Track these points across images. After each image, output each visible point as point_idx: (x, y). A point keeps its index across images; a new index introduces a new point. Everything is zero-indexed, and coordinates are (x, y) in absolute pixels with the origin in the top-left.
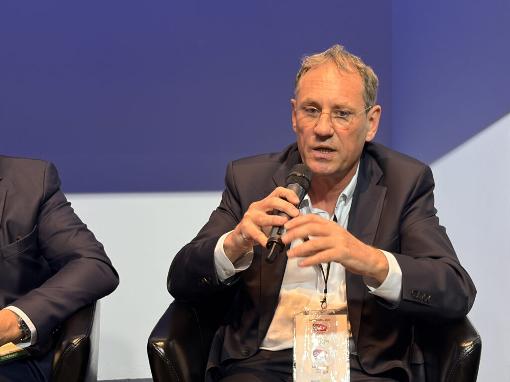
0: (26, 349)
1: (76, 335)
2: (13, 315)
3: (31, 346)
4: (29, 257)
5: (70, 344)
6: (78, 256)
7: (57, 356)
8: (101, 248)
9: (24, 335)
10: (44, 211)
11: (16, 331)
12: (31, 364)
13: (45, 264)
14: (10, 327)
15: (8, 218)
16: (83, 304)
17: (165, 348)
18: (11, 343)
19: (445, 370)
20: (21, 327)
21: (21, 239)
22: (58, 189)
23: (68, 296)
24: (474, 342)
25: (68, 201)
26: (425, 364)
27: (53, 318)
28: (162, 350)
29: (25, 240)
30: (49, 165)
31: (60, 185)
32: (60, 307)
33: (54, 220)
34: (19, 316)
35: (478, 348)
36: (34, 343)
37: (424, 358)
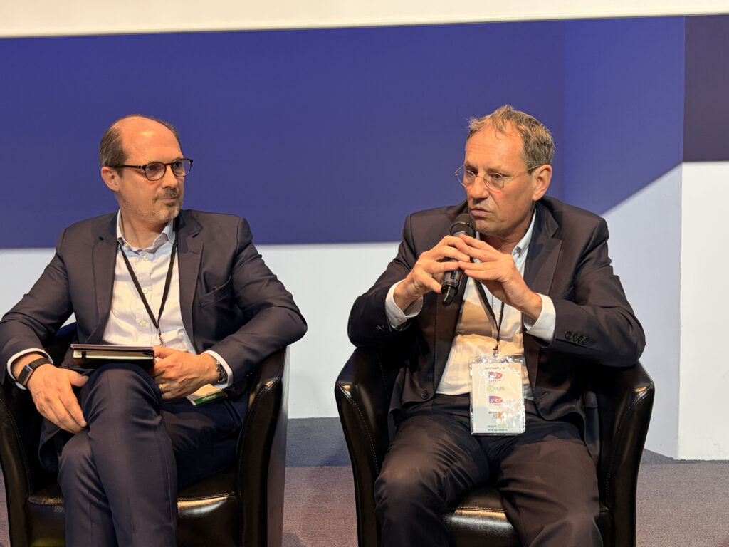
0: (223, 390)
1: (270, 378)
2: (211, 358)
3: (227, 388)
4: (225, 306)
5: (263, 386)
6: (270, 305)
7: (252, 398)
8: (289, 298)
9: (222, 378)
10: (237, 264)
11: (214, 374)
12: (228, 404)
13: (239, 312)
14: (209, 370)
15: (205, 269)
16: (274, 350)
17: (350, 390)
18: (209, 385)
19: (619, 415)
20: (219, 370)
21: (217, 289)
22: (250, 243)
23: (262, 342)
24: (648, 388)
25: (259, 253)
26: (599, 408)
27: (247, 362)
28: (349, 393)
29: (221, 289)
30: (241, 220)
31: (251, 239)
32: (253, 352)
33: (246, 272)
34: (216, 360)
35: (651, 393)
36: (230, 384)
37: (598, 403)
